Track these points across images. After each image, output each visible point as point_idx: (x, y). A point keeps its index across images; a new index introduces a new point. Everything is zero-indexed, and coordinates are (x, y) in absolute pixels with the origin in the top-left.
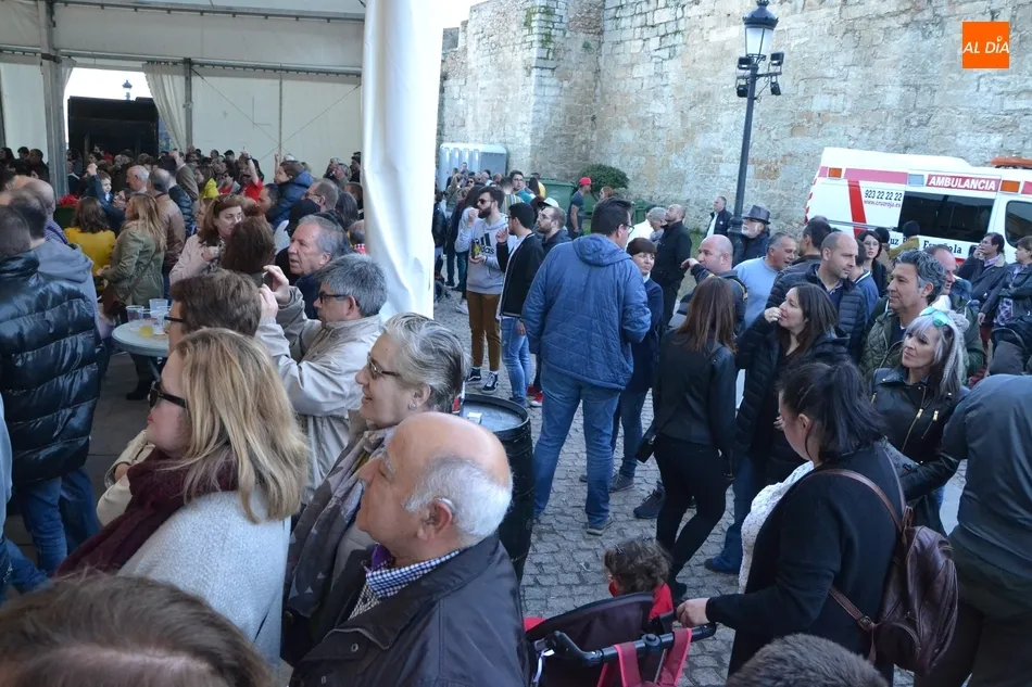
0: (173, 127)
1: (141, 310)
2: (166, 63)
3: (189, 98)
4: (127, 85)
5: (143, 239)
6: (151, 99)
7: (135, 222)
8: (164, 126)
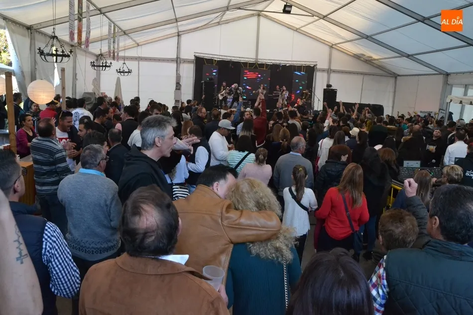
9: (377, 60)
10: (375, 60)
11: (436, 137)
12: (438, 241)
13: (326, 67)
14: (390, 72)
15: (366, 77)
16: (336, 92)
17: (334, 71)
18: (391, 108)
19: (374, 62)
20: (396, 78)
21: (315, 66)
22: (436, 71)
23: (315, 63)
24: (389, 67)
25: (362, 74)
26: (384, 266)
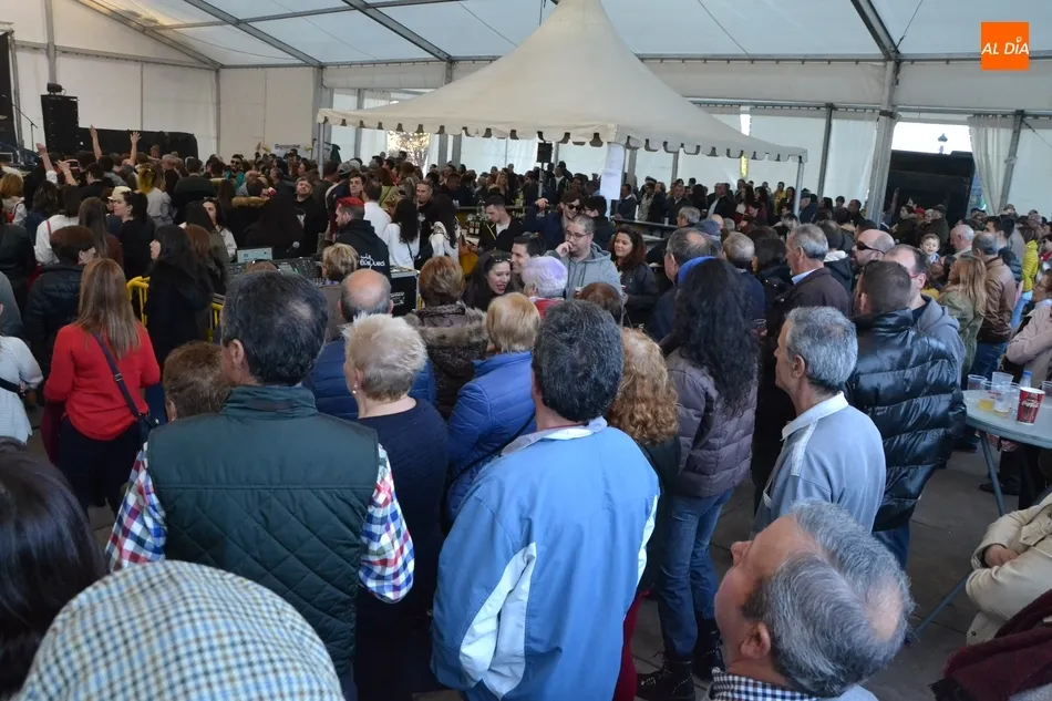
0: (988, 183)
1: (984, 381)
2: (995, 115)
3: (1013, 153)
4: (943, 139)
5: (963, 307)
6: (970, 154)
7: (955, 287)
8: (978, 182)
9: (170, 28)
10: (164, 27)
11: (302, 196)
12: (244, 388)
13: (40, 38)
14: (202, 58)
15: (148, 69)
16: (76, 104)
17: (65, 52)
18: (214, 142)
19: (162, 32)
20: (217, 71)
21: (6, 34)
22: (298, 58)
23: (7, 28)
24: (198, 46)
25: (136, 60)
26: (146, 466)
